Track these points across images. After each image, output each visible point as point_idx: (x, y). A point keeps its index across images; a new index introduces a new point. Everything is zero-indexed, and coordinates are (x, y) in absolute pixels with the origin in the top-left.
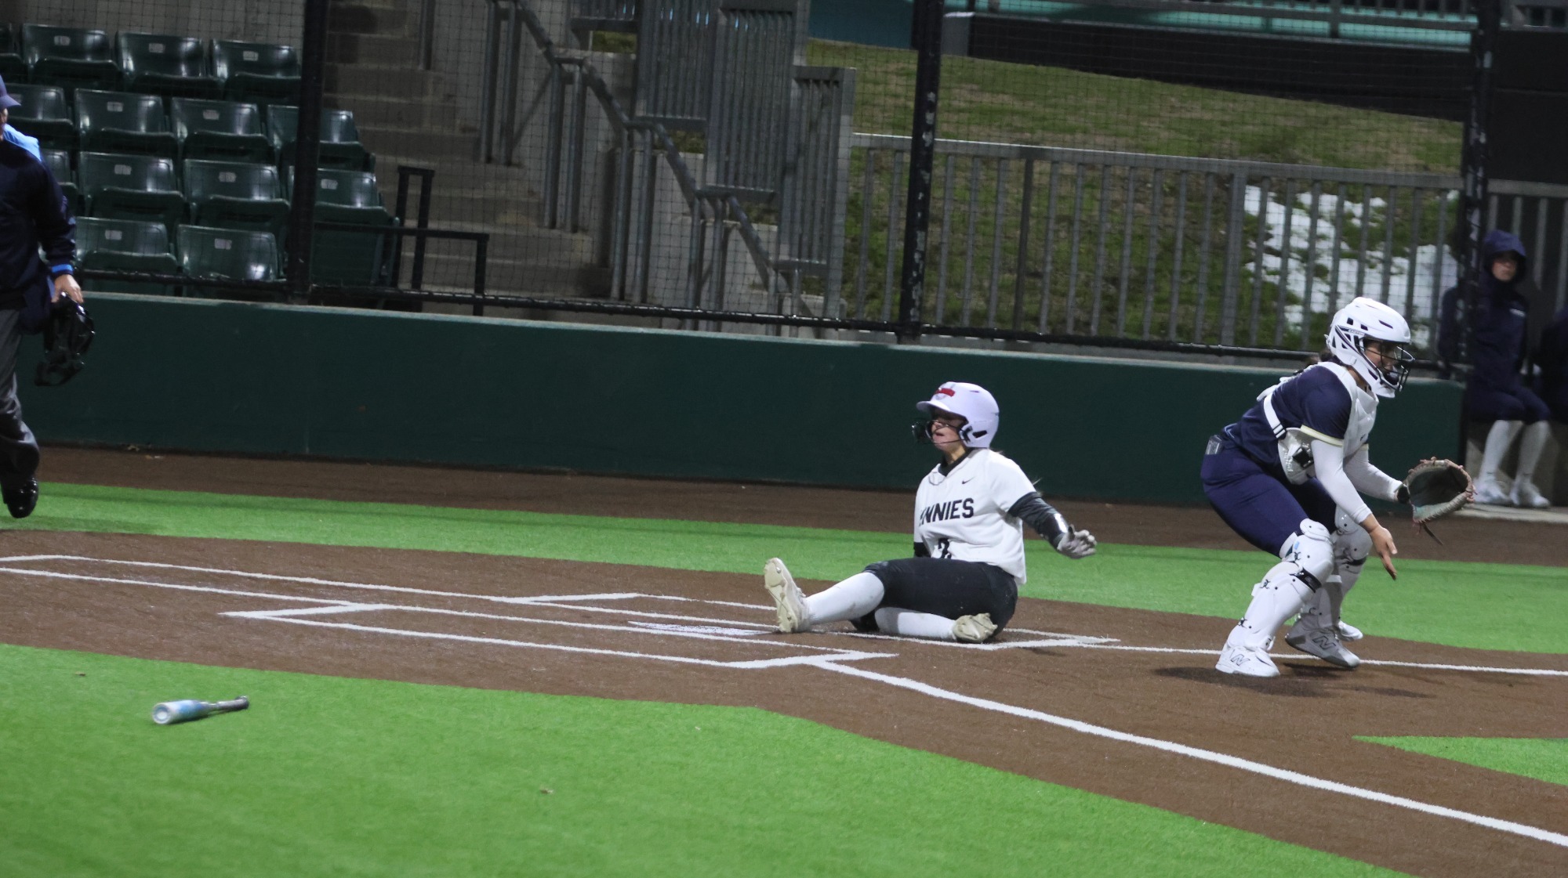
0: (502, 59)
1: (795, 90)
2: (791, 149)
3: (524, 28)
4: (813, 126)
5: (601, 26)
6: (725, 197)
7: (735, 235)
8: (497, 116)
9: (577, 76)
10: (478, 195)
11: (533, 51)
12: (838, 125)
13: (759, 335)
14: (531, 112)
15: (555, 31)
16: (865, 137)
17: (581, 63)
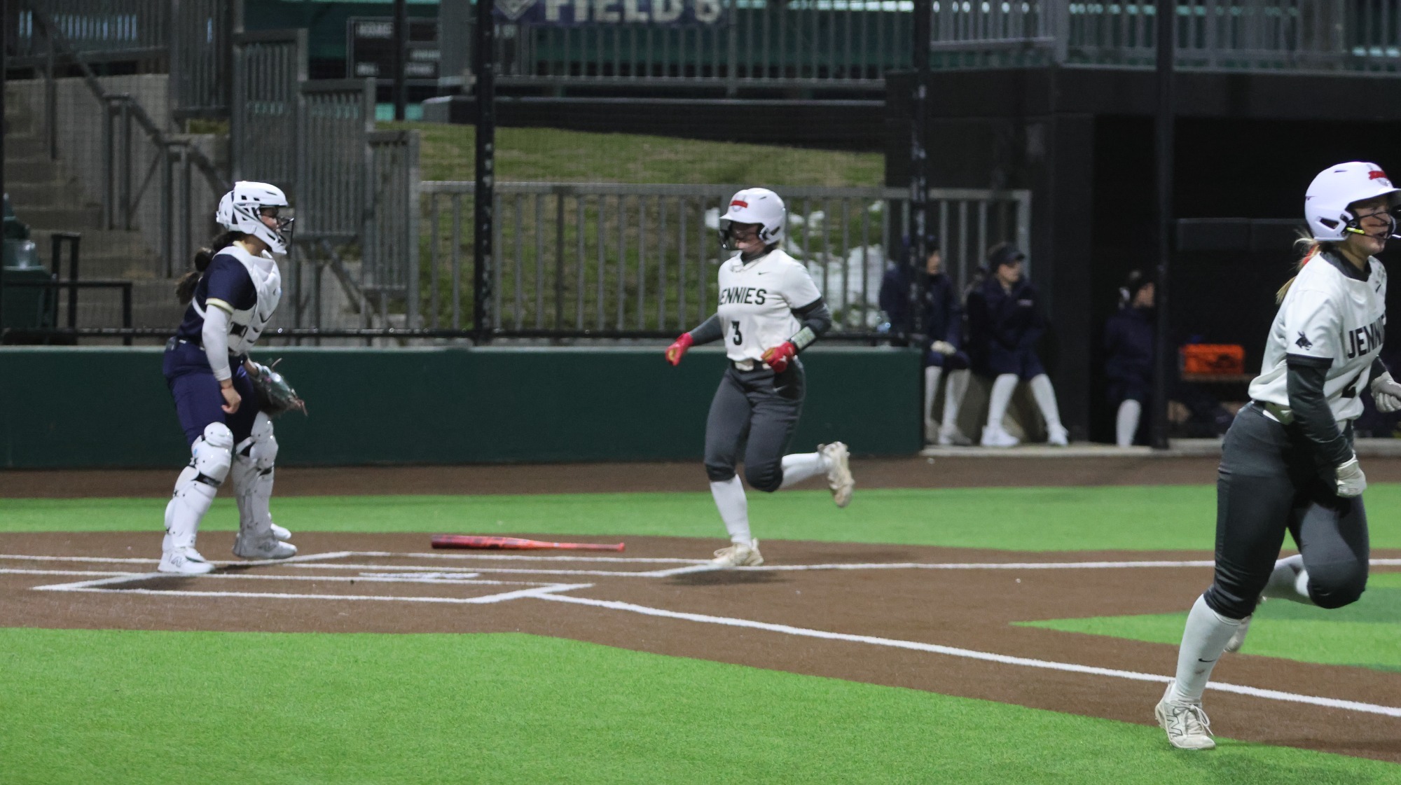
0: (116, 146)
1: (369, 151)
2: (369, 196)
3: (134, 120)
4: (386, 179)
5: (197, 115)
6: (318, 241)
7: (327, 269)
8: (116, 191)
9: (183, 157)
10: (106, 255)
11: (141, 136)
12: (408, 174)
13: (354, 347)
14: (145, 186)
15: (160, 122)
16: (430, 185)
17: (186, 144)
